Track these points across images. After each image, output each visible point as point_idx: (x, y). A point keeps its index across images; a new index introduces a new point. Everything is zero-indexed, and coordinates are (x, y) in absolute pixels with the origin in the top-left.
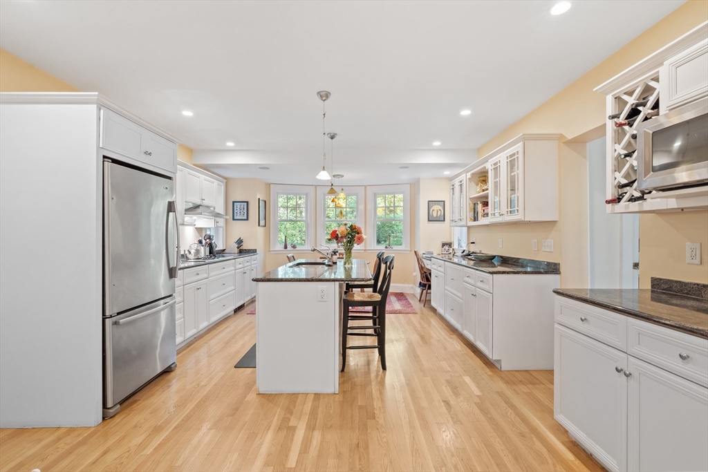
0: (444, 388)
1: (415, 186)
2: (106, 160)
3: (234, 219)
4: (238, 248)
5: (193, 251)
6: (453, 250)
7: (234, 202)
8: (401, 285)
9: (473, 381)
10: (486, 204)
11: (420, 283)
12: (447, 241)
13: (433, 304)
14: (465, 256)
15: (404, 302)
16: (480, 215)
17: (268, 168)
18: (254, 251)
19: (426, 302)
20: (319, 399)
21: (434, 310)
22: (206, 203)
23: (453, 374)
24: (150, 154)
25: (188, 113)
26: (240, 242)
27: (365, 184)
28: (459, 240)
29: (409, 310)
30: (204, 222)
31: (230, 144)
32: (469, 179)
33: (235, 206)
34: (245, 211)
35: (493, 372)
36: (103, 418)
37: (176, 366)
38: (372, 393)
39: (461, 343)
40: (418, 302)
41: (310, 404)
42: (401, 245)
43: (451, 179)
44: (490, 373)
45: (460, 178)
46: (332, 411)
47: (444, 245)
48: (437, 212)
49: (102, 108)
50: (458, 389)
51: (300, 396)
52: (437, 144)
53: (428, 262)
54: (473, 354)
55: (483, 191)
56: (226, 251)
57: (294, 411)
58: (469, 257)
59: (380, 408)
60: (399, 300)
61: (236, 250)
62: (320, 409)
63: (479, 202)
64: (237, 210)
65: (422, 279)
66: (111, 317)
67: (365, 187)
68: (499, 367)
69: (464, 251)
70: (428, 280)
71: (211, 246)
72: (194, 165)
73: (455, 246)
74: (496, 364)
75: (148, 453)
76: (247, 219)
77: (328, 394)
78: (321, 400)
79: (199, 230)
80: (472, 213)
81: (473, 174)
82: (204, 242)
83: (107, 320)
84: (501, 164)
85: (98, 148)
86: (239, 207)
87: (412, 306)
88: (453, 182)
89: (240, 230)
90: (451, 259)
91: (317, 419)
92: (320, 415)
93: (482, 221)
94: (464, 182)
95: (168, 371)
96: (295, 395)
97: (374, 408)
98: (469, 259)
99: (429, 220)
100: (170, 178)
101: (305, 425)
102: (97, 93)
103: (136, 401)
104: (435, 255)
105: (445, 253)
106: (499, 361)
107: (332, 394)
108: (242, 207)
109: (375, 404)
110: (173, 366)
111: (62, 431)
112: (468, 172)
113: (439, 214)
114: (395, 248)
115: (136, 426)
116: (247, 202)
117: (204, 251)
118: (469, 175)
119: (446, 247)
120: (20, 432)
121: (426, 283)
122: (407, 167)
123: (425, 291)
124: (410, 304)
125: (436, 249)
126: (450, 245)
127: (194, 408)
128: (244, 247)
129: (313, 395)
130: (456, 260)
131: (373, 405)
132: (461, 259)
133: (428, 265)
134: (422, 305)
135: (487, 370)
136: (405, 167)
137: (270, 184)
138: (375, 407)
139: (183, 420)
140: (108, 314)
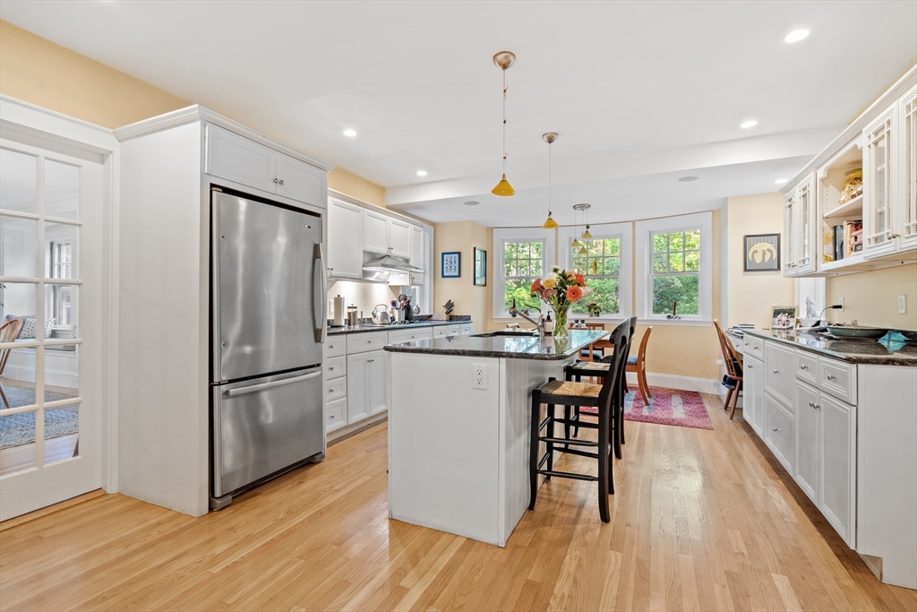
0: (717, 588)
1: (718, 214)
2: (214, 188)
3: (443, 276)
4: (447, 313)
5: (379, 314)
6: (798, 321)
7: (443, 254)
8: (695, 379)
9: (796, 591)
10: (858, 225)
11: (726, 376)
12: (786, 305)
13: (746, 416)
14: (817, 331)
15: (694, 407)
16: (847, 248)
17: (476, 203)
18: (467, 319)
19: (734, 411)
20: (470, 550)
21: (747, 427)
22: (394, 252)
23: (749, 564)
24: (281, 182)
25: (350, 133)
26: (450, 306)
27: (633, 219)
28: (808, 303)
29: (699, 422)
30: (399, 278)
31: (422, 173)
32: (823, 180)
33: (445, 259)
34: (457, 265)
35: (857, 580)
36: (211, 509)
37: (323, 457)
38: (562, 562)
39: (792, 499)
40: (723, 411)
41: (452, 555)
42: (695, 312)
43: (786, 189)
44: (849, 582)
45: (802, 183)
46: (477, 578)
47: (777, 313)
48: (764, 254)
49: (207, 124)
50: (751, 599)
51: (444, 537)
52: (749, 124)
53: (739, 341)
54: (813, 528)
55: (853, 196)
56: (433, 318)
57: (422, 561)
58: (825, 333)
59: (563, 595)
60: (686, 403)
61: (445, 317)
62: (461, 568)
63: (845, 223)
64: (447, 264)
65: (730, 368)
66: (219, 384)
67: (634, 222)
68: (877, 574)
69: (818, 323)
70: (740, 373)
71: (408, 308)
72: (388, 207)
73: (802, 315)
74: (869, 563)
75: (214, 572)
76: (459, 276)
77: (487, 544)
78: (470, 554)
79: (394, 288)
80: (831, 245)
81: (830, 170)
82: (399, 304)
83: (215, 388)
84: (893, 129)
85: (203, 175)
86: (449, 259)
87: (707, 416)
88: (789, 195)
89: (451, 290)
90: (792, 339)
91: (445, 586)
92: (455, 580)
93: (850, 259)
94: (811, 189)
95: (310, 462)
96: (439, 533)
97: (553, 593)
98: (826, 337)
99: (746, 270)
100: (318, 215)
101: (421, 592)
102: (196, 105)
103: (257, 494)
104: (757, 330)
105: (781, 326)
106: (877, 560)
107: (493, 545)
108: (453, 259)
109: (558, 586)
110: (317, 457)
111: (171, 514)
112: (818, 167)
113: (767, 260)
114: (686, 317)
115: (232, 529)
116: (459, 253)
117: (398, 315)
118: (821, 173)
119: (783, 318)
120: (143, 504)
121: (735, 377)
122: (694, 178)
123: (734, 393)
124: (705, 411)
125: (762, 322)
126: (791, 313)
127: (305, 520)
128: (457, 312)
129: (463, 540)
130: (803, 341)
131: (554, 586)
132: (812, 339)
133: (738, 346)
134: (728, 416)
135: (842, 572)
136: (689, 178)
137: (492, 229)
138: (556, 592)
139: (282, 534)
140: (216, 380)
